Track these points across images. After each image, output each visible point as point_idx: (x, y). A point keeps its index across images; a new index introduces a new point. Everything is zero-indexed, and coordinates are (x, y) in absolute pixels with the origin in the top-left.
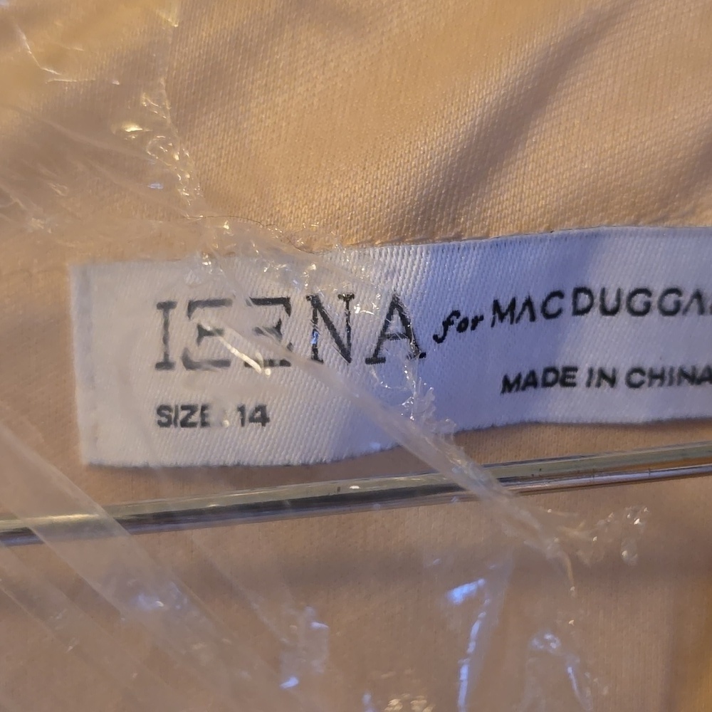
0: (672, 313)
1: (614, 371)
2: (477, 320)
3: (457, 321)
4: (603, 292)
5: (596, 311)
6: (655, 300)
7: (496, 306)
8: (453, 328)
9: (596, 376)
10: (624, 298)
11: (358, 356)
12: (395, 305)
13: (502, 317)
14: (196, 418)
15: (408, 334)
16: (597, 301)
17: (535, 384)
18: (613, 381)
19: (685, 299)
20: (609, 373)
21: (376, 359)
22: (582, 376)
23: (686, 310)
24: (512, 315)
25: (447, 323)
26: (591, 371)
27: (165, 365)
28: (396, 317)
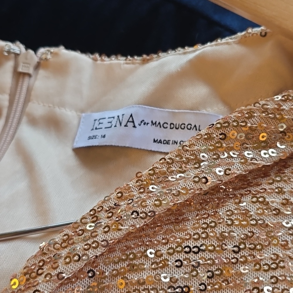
0: (190, 129)
1: (177, 141)
2: (148, 124)
3: (144, 122)
4: (176, 124)
5: (174, 128)
6: (186, 126)
7: (152, 122)
8: (142, 123)
9: (174, 142)
10: (180, 125)
11: (123, 124)
12: (131, 116)
13: (153, 124)
14: (94, 138)
15: (133, 122)
16: (175, 126)
17: (161, 143)
18: (177, 143)
19: (193, 127)
20: (176, 141)
21: (126, 126)
22: (171, 142)
23: (193, 129)
24: (156, 125)
25: (141, 122)
26: (173, 141)
27: (93, 129)
28: (131, 118)
